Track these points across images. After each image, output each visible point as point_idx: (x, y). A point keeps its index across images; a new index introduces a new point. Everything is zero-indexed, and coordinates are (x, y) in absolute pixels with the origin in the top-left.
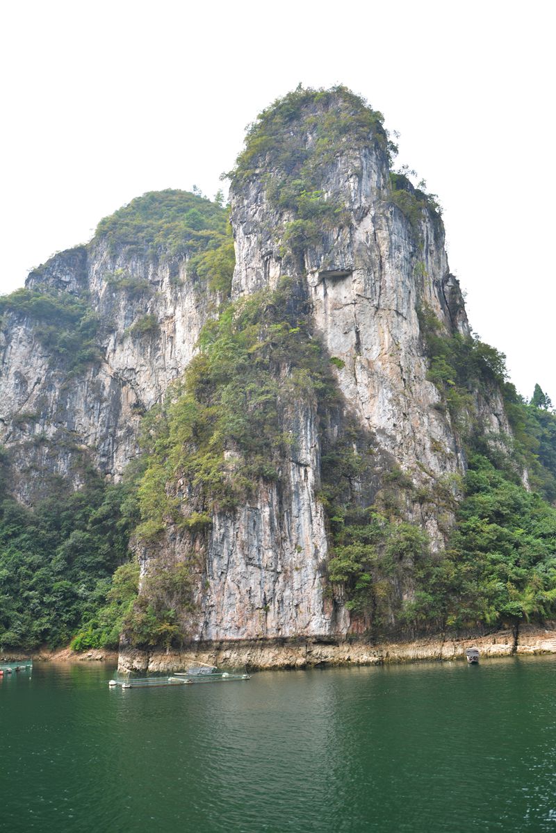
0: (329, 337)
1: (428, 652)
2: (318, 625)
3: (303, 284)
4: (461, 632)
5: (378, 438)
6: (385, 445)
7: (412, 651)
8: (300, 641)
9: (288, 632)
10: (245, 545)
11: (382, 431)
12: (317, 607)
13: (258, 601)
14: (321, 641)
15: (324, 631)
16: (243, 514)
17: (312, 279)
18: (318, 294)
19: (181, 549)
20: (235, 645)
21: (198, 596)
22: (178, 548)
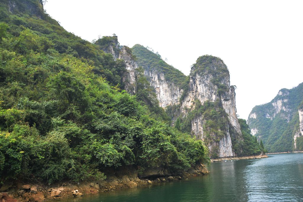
0: (226, 110)
1: (245, 158)
2: (232, 155)
3: (221, 100)
4: (248, 156)
5: (234, 127)
6: (235, 129)
7: (243, 158)
8: (229, 157)
9: (228, 156)
10: (223, 144)
11: (235, 126)
12: (231, 152)
13: (224, 151)
14: (232, 157)
15: (232, 156)
16: (222, 139)
17: (222, 100)
18: (223, 102)
19: (215, 144)
20: (223, 158)
21: (218, 151)
22: (214, 144)
